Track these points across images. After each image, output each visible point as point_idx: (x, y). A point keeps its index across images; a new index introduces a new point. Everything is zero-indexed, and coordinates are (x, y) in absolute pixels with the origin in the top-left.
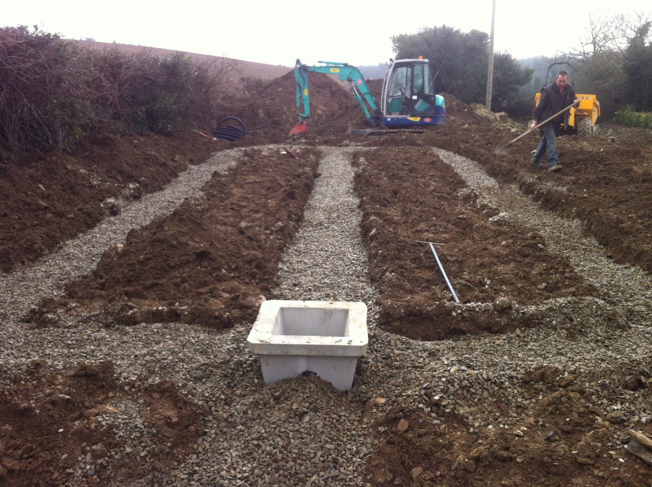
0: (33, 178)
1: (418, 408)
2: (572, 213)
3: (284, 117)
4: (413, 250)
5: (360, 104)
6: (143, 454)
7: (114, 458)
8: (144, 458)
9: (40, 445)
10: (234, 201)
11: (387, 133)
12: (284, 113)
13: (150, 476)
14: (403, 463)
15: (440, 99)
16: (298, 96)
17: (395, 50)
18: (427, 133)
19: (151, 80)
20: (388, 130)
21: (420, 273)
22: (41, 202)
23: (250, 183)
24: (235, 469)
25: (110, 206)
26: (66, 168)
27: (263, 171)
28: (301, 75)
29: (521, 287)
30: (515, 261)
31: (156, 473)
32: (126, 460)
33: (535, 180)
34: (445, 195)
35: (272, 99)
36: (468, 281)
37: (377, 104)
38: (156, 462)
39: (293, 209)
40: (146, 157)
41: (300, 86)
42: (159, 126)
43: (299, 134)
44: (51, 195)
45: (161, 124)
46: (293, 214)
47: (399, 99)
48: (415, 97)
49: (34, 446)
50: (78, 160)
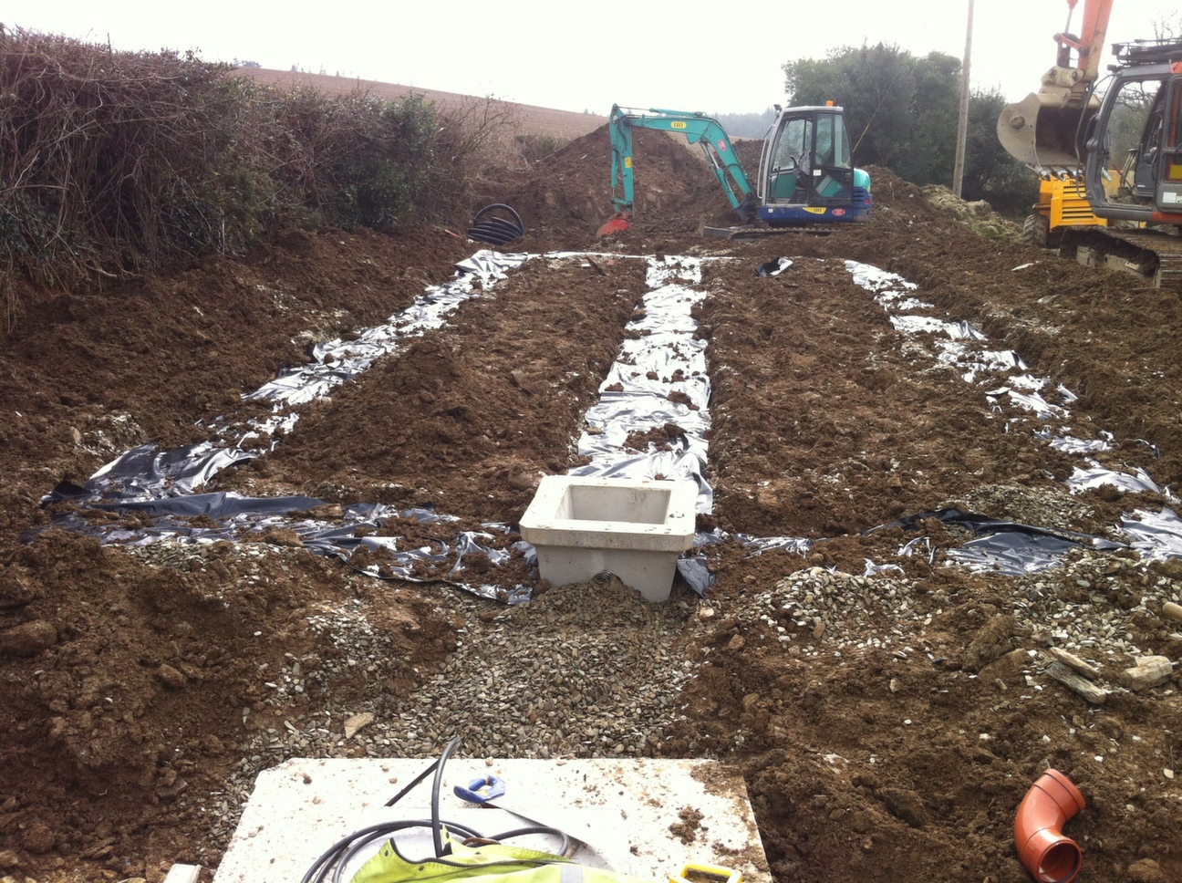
0: (185, 296)
1: (760, 620)
2: (1060, 367)
3: (589, 205)
4: (781, 417)
5: (721, 183)
6: (371, 668)
7: (332, 672)
8: (372, 674)
9: (231, 649)
10: (501, 340)
11: (767, 234)
12: (590, 198)
13: (380, 699)
14: (732, 690)
15: (862, 176)
16: (614, 169)
17: (789, 88)
18: (836, 236)
19: (368, 140)
20: (769, 230)
21: (790, 449)
22: (199, 333)
23: (528, 312)
24: (497, 691)
25: (305, 343)
26: (235, 282)
27: (551, 294)
28: (620, 132)
29: (945, 472)
30: (945, 435)
31: (389, 697)
32: (348, 676)
33: (1008, 314)
34: (850, 336)
35: (570, 174)
36: (865, 462)
37: (751, 184)
38: (388, 680)
39: (597, 354)
40: (359, 268)
41: (617, 152)
42: (378, 218)
43: (614, 233)
44: (213, 323)
45: (382, 215)
46: (596, 360)
47: (789, 174)
48: (817, 173)
49: (223, 650)
50: (254, 271)
